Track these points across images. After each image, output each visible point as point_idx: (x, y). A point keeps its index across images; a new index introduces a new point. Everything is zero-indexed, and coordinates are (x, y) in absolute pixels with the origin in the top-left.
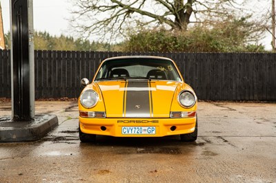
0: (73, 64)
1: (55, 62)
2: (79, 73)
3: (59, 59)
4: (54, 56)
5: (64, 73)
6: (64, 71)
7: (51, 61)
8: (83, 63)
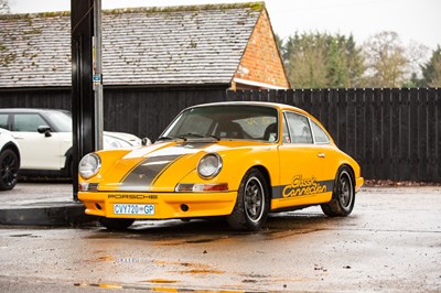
0: (368, 113)
1: (334, 110)
2: (379, 130)
3: (342, 105)
4: (333, 98)
5: (352, 132)
6: (351, 126)
7: (326, 109)
8: (386, 112)
